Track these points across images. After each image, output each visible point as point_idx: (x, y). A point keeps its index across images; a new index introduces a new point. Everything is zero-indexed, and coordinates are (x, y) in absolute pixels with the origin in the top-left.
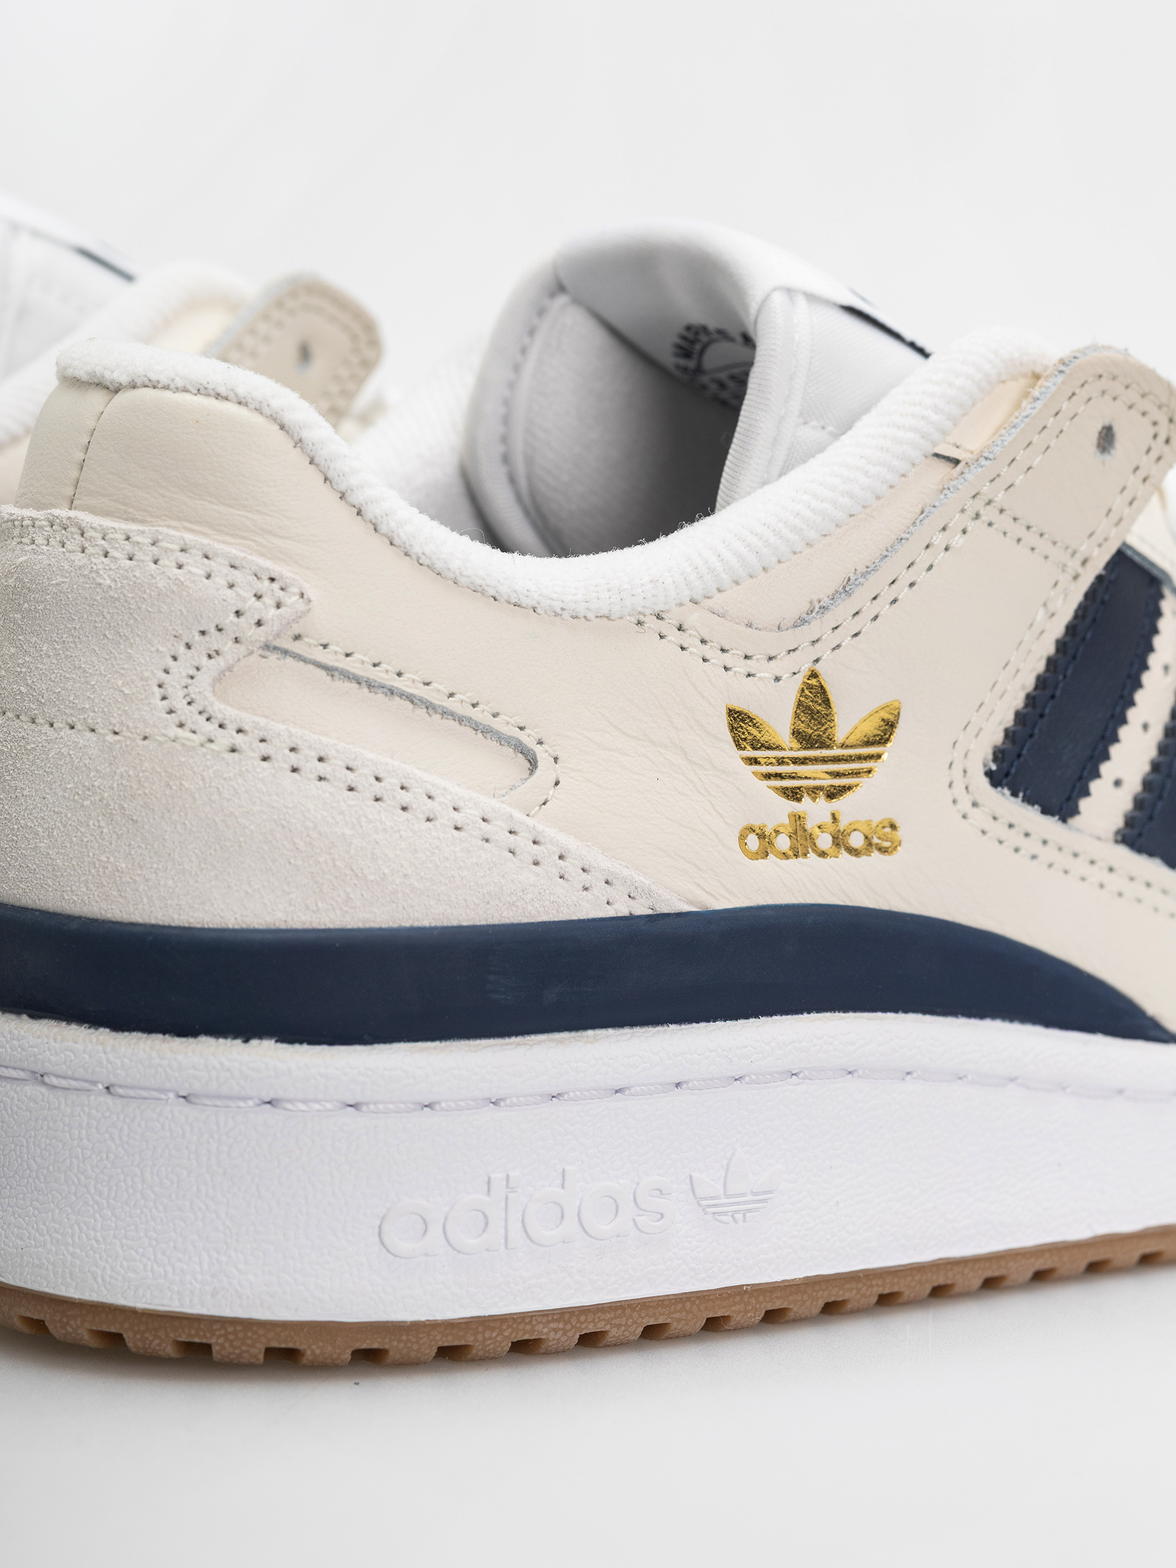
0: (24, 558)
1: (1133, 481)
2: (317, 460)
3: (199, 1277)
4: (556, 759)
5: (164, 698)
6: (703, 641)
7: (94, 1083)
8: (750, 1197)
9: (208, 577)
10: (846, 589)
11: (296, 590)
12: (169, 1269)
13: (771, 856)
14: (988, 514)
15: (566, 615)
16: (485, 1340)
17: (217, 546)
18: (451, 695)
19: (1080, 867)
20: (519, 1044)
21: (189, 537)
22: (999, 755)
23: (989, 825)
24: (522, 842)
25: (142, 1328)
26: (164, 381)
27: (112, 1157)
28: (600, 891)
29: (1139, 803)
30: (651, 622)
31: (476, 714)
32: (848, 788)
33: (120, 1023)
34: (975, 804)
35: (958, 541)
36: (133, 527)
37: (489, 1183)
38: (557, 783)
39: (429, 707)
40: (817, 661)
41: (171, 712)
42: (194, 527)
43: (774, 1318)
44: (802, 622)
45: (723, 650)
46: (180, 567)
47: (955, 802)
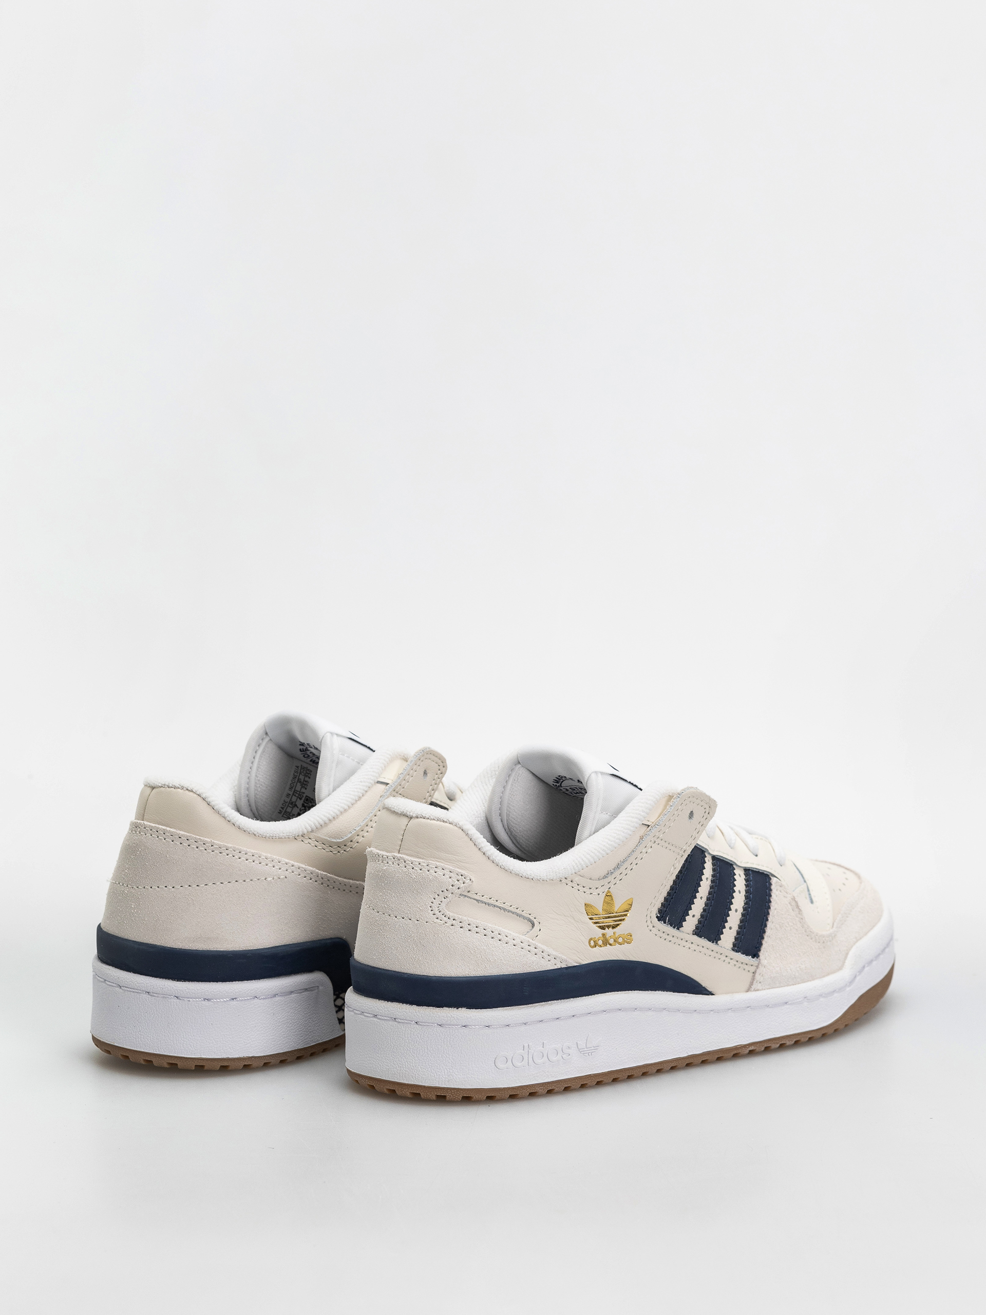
0: (385, 868)
1: (699, 826)
2: (472, 839)
3: (444, 1076)
4: (539, 923)
5: (432, 911)
6: (578, 885)
7: (412, 1021)
8: (593, 1048)
9: (444, 875)
10: (618, 867)
11: (469, 878)
12: (435, 1074)
13: (597, 947)
14: (658, 841)
15: (541, 880)
16: (522, 1092)
17: (446, 866)
18: (511, 906)
19: (683, 943)
20: (531, 1007)
21: (438, 863)
22: (660, 911)
23: (657, 933)
24: (532, 948)
25: (427, 1091)
26: (427, 816)
27: (418, 1042)
28: (553, 961)
29: (700, 922)
30: (564, 880)
31: (518, 911)
32: (618, 925)
33: (419, 1004)
34: (653, 927)
35: (650, 850)
36: (421, 860)
37: (524, 1047)
38: (540, 930)
39: (505, 910)
40: (610, 888)
41: (434, 914)
42: (439, 860)
43: (599, 1083)
44: (605, 877)
45: (583, 887)
46: (435, 872)
47: (648, 926)
